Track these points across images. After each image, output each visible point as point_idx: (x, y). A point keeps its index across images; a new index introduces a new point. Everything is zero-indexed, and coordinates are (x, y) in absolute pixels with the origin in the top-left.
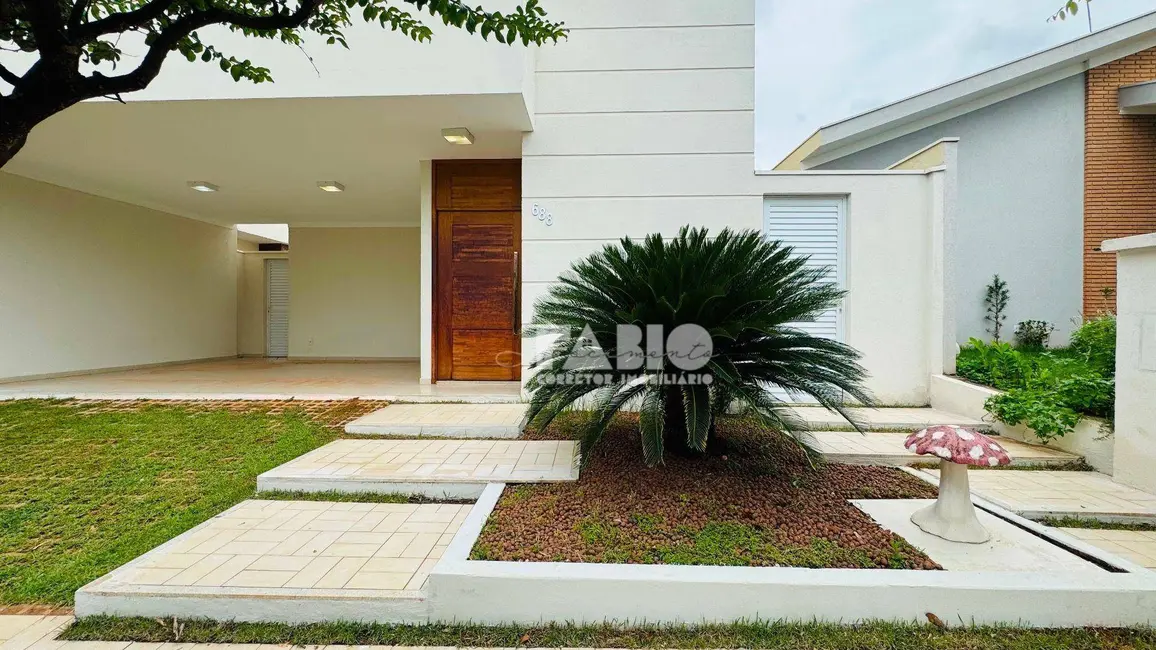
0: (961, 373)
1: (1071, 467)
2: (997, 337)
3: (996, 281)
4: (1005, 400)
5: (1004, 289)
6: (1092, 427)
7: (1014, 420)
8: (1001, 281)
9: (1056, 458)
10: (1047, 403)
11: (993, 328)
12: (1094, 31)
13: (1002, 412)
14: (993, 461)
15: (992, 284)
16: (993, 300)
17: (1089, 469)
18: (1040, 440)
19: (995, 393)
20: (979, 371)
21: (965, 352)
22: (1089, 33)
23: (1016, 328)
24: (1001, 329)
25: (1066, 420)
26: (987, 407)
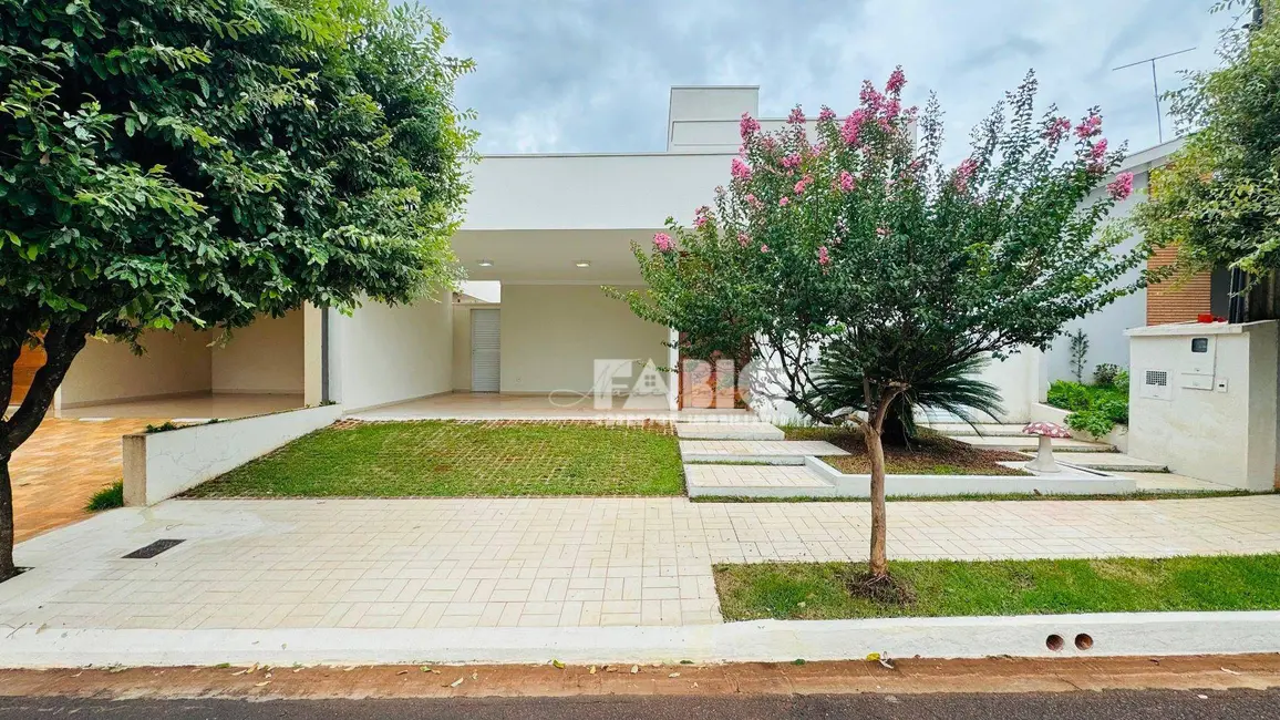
0: (1050, 402)
1: (1109, 451)
2: (1080, 377)
3: (1080, 334)
4: (1076, 417)
5: (1085, 340)
6: (1119, 428)
7: (1081, 428)
8: (1083, 334)
9: (1101, 447)
10: (1099, 418)
11: (1076, 369)
12: (1163, 142)
13: (1074, 423)
14: (1062, 435)
15: (1077, 336)
16: (1077, 348)
17: (1119, 452)
18: (1093, 438)
19: (1069, 413)
20: (1062, 401)
21: (1055, 388)
22: (1159, 144)
23: (1095, 370)
24: (1083, 371)
25: (1107, 426)
26: (1066, 421)
